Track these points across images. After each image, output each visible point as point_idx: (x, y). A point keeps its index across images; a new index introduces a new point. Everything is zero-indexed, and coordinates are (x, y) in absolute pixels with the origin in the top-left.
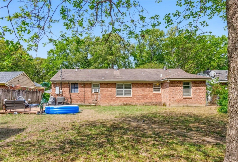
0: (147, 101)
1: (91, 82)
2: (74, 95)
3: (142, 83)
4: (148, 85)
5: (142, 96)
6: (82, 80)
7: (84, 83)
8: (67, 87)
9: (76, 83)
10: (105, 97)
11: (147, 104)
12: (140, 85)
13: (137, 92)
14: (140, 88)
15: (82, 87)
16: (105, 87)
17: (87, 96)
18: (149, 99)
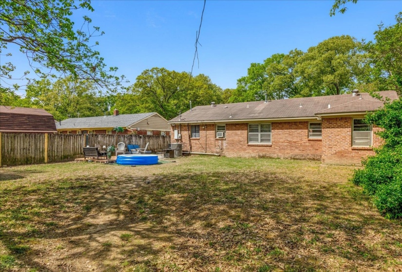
0: (297, 151)
1: (214, 122)
2: (194, 141)
3: (289, 123)
4: (300, 126)
5: (288, 144)
6: (201, 121)
7: (206, 125)
8: (186, 130)
9: (197, 124)
10: (232, 144)
11: (297, 157)
12: (286, 126)
13: (280, 136)
14: (286, 131)
15: (204, 130)
16: (233, 130)
17: (209, 142)
18: (301, 148)
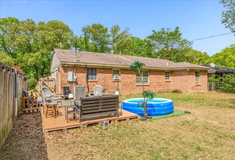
0: (161, 88)
1: (112, 67)
2: (92, 83)
3: (157, 71)
4: (162, 73)
5: (157, 84)
6: (103, 64)
7: (104, 68)
8: (83, 72)
10: (126, 85)
11: (161, 91)
12: (156, 73)
13: (153, 79)
14: (156, 76)
15: (102, 72)
16: (126, 74)
17: (107, 84)
18: (163, 86)
